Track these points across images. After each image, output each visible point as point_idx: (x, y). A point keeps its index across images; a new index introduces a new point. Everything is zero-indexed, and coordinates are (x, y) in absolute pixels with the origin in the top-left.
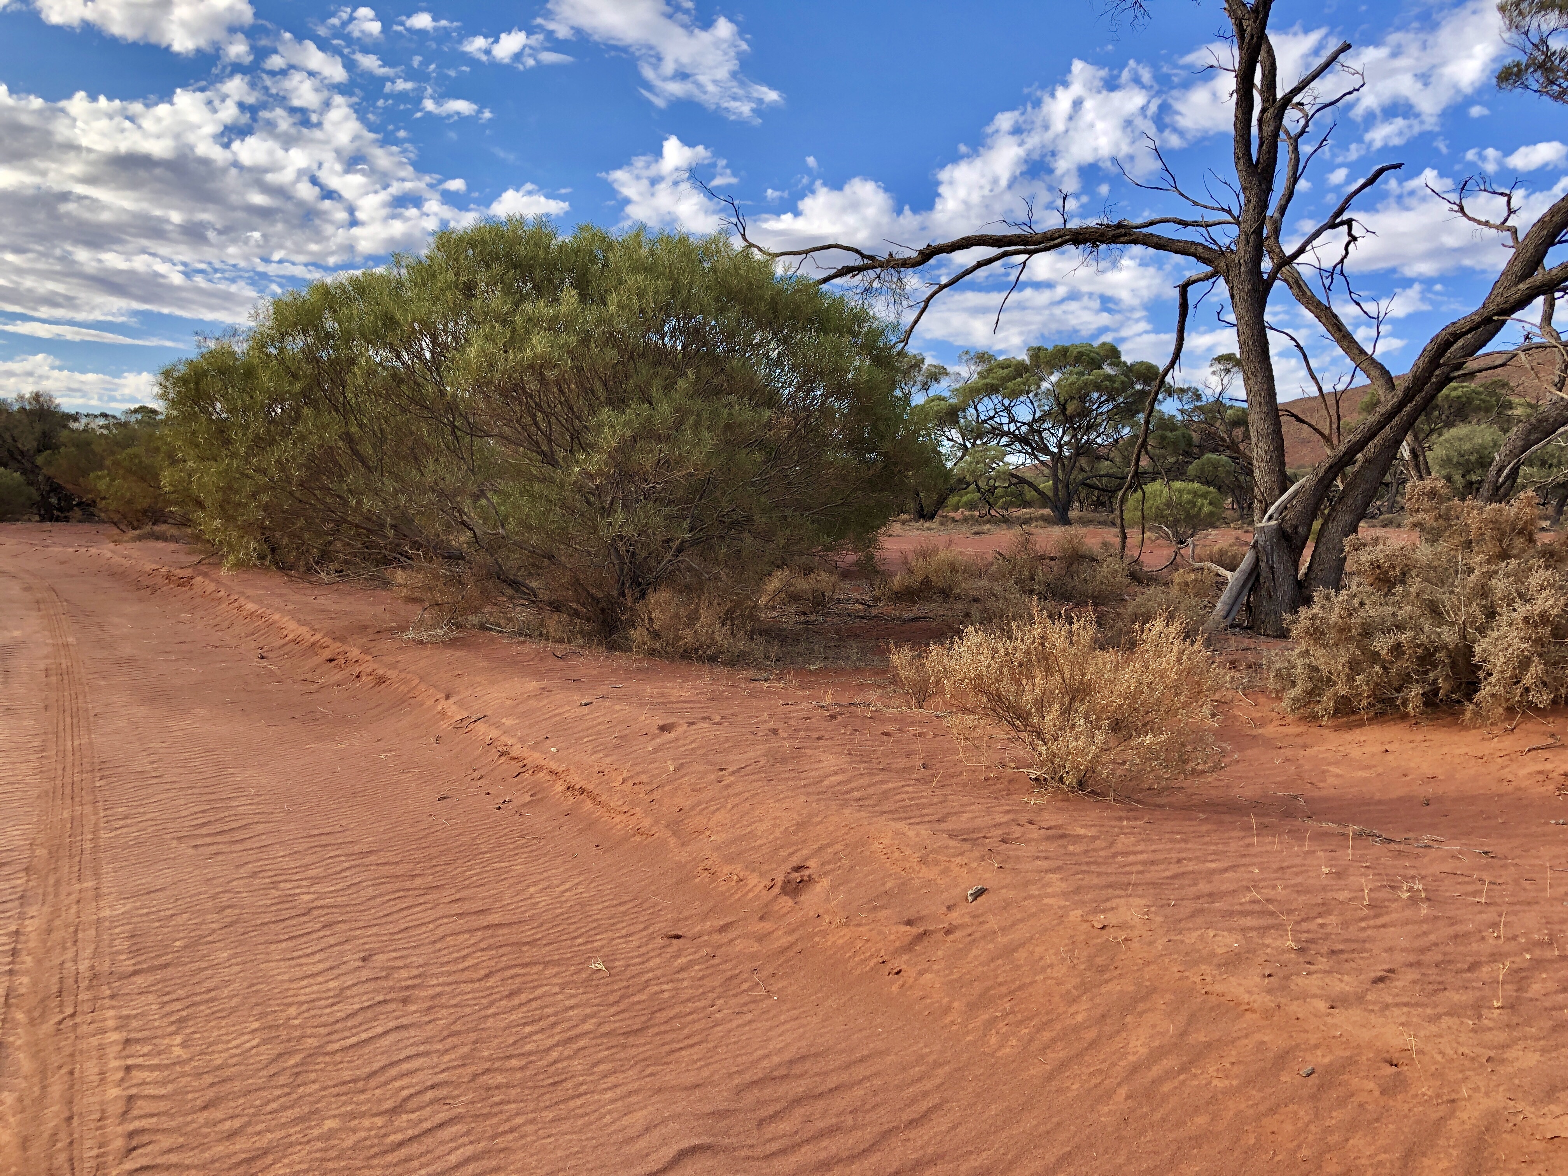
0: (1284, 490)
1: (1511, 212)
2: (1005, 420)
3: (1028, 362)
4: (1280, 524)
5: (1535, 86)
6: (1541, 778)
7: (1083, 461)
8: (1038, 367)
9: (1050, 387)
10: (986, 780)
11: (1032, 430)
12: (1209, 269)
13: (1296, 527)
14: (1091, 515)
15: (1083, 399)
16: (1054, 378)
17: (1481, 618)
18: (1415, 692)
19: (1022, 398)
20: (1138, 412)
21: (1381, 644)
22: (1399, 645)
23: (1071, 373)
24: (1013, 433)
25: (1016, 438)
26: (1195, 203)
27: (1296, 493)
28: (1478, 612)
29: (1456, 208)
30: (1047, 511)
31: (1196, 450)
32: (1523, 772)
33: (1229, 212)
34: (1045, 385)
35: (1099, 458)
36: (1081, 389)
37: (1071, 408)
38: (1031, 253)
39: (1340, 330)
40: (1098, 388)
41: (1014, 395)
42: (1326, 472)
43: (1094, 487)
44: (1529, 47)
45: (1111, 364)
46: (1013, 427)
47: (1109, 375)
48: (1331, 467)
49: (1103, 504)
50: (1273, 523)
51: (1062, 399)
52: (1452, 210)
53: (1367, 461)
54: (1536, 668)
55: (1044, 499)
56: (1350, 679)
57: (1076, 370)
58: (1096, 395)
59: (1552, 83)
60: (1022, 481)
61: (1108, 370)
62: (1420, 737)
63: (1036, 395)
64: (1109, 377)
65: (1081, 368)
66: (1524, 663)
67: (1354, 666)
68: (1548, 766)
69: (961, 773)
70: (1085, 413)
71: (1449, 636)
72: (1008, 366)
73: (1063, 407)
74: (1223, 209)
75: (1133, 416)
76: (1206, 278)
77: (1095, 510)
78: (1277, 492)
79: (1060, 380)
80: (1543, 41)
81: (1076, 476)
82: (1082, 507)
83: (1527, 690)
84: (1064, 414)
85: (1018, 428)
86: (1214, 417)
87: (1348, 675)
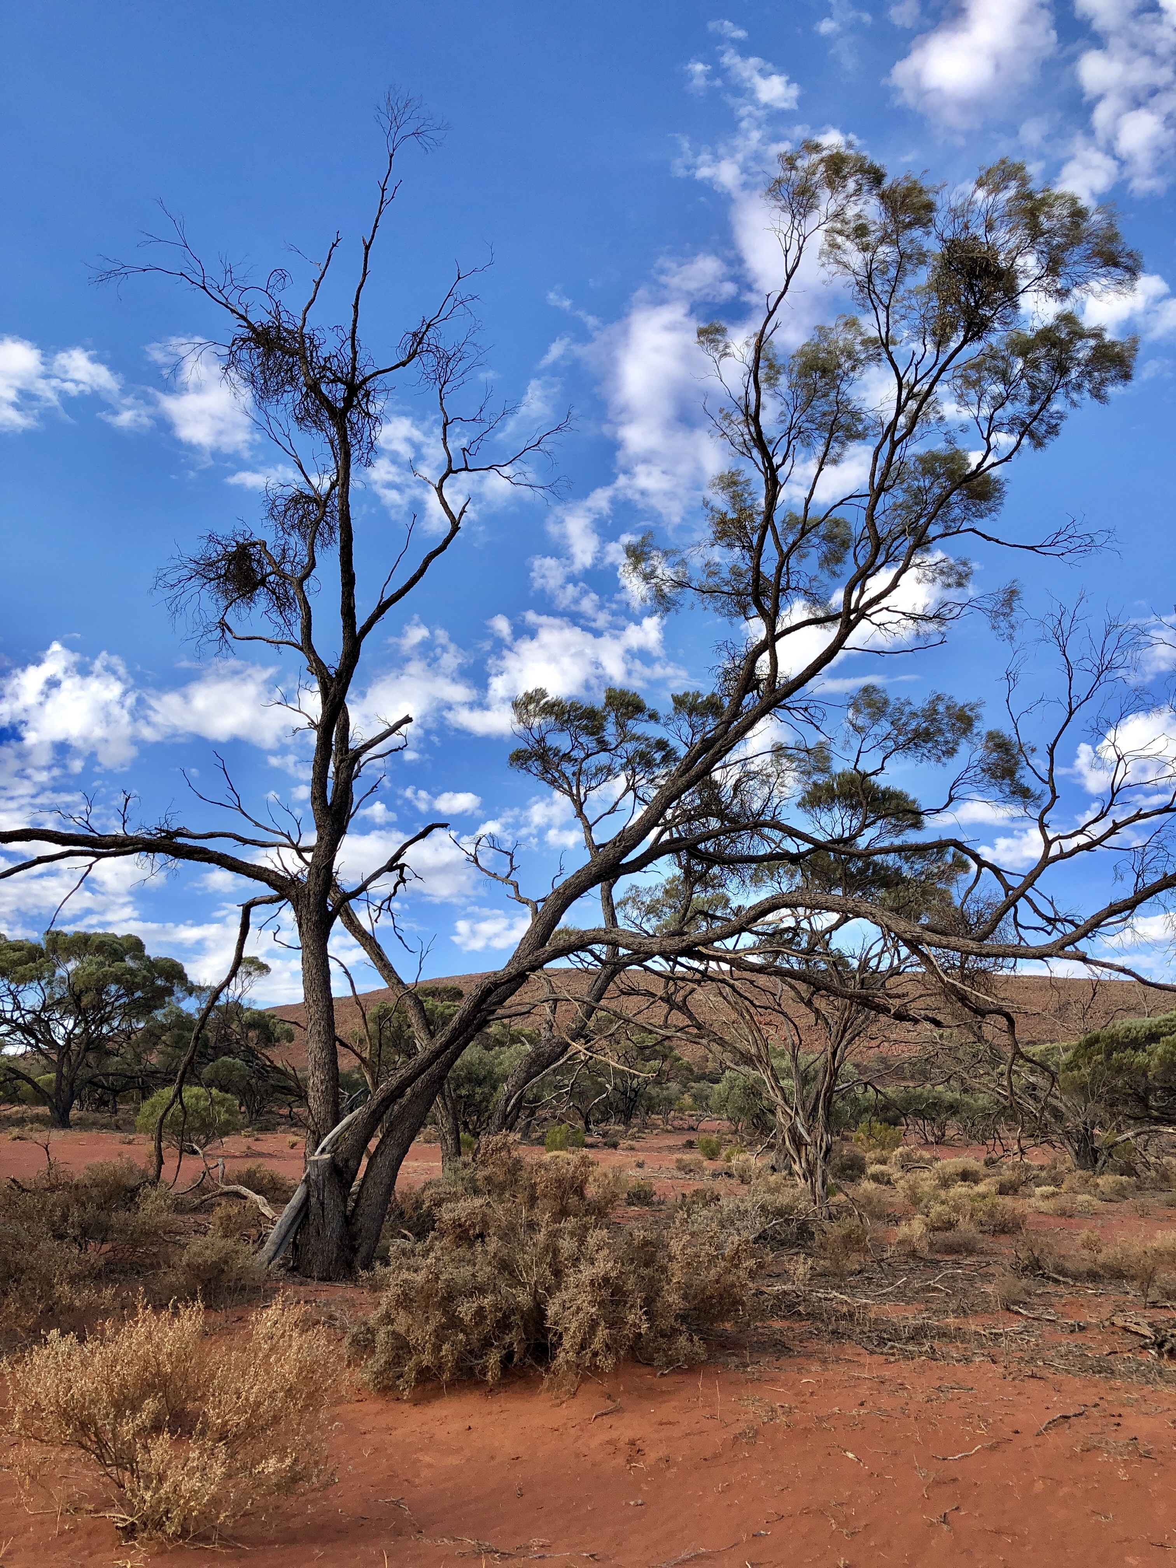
0: (336, 1122)
1: (513, 869)
2: (9, 1007)
3: (44, 946)
4: (333, 1158)
5: (535, 772)
6: (611, 1449)
7: (91, 1057)
8: (54, 952)
9: (65, 974)
10: (61, 1534)
11: (38, 1019)
12: (274, 893)
13: (347, 1161)
14: (93, 1116)
15: (100, 990)
16: (72, 966)
17: (551, 1279)
18: (494, 1358)
19: (34, 984)
20: (156, 1008)
21: (465, 1309)
22: (481, 1308)
23: (90, 963)
24: (15, 1021)
25: (18, 1027)
26: (257, 825)
27: (349, 1125)
28: (548, 1273)
29: (472, 859)
30: (43, 1110)
31: (210, 1051)
32: (594, 1443)
33: (288, 837)
34: (61, 972)
35: (109, 1053)
36: (99, 980)
37: (85, 1001)
38: (99, 856)
39: (382, 960)
40: (117, 980)
41: (23, 979)
42: (378, 1105)
43: (98, 1085)
44: (532, 741)
45: (134, 958)
46: (16, 1014)
47: (131, 969)
48: (383, 1100)
49: (106, 1104)
50: (327, 1156)
51: (77, 989)
52: (468, 860)
53: (414, 1095)
54: (602, 1333)
55: (40, 1096)
56: (437, 1348)
57: (95, 959)
58: (113, 988)
59: (547, 772)
60: (19, 1076)
61: (130, 963)
62: (495, 1408)
63: (49, 983)
64: (130, 971)
65: (101, 958)
66: (593, 1325)
67: (440, 1337)
68: (614, 1434)
69: (26, 1529)
70: (99, 1006)
71: (523, 1298)
72: (20, 949)
73: (77, 998)
74: (282, 834)
75: (150, 1012)
76: (271, 901)
77: (97, 1110)
78: (330, 1122)
79: (78, 969)
80: (543, 739)
81: (83, 1073)
82: (82, 1105)
83: (595, 1354)
84: (78, 1006)
85: (23, 1016)
86: (232, 1018)
87: (433, 1345)
